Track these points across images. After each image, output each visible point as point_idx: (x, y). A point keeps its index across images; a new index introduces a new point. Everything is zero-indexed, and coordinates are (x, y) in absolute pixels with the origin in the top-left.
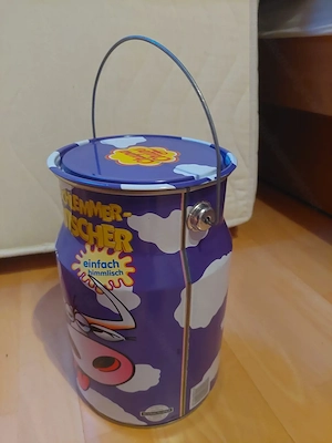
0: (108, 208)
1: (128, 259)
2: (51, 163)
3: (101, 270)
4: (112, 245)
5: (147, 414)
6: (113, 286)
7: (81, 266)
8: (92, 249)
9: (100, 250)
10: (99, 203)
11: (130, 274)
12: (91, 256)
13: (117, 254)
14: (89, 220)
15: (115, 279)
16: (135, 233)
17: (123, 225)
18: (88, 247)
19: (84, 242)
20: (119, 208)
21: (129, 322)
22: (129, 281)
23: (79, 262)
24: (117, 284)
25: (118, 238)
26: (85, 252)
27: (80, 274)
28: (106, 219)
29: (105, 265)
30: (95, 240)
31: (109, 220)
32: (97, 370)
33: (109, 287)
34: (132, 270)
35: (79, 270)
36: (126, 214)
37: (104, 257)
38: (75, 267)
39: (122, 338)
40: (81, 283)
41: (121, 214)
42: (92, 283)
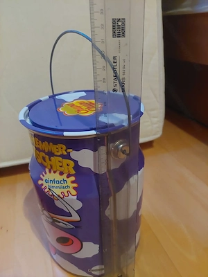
0: (57, 146)
1: (73, 178)
2: (21, 117)
3: (56, 185)
4: (62, 169)
5: (93, 271)
6: (64, 195)
7: (44, 182)
8: (50, 172)
9: (55, 172)
10: (51, 143)
11: (74, 188)
12: (49, 176)
13: (65, 175)
14: (46, 154)
15: (65, 191)
16: (76, 162)
17: (68, 157)
18: (47, 170)
19: (44, 167)
20: (64, 147)
21: (76, 217)
22: (74, 192)
23: (42, 180)
24: (66, 194)
25: (65, 165)
26: (46, 173)
27: (43, 187)
28: (56, 154)
29: (59, 182)
30: (51, 166)
31: (59, 154)
32: (59, 244)
33: (62, 196)
34: (75, 185)
35: (42, 185)
36: (69, 150)
37: (57, 177)
38: (40, 182)
39: (72, 227)
40: (44, 193)
41: (66, 151)
42: (51, 193)
